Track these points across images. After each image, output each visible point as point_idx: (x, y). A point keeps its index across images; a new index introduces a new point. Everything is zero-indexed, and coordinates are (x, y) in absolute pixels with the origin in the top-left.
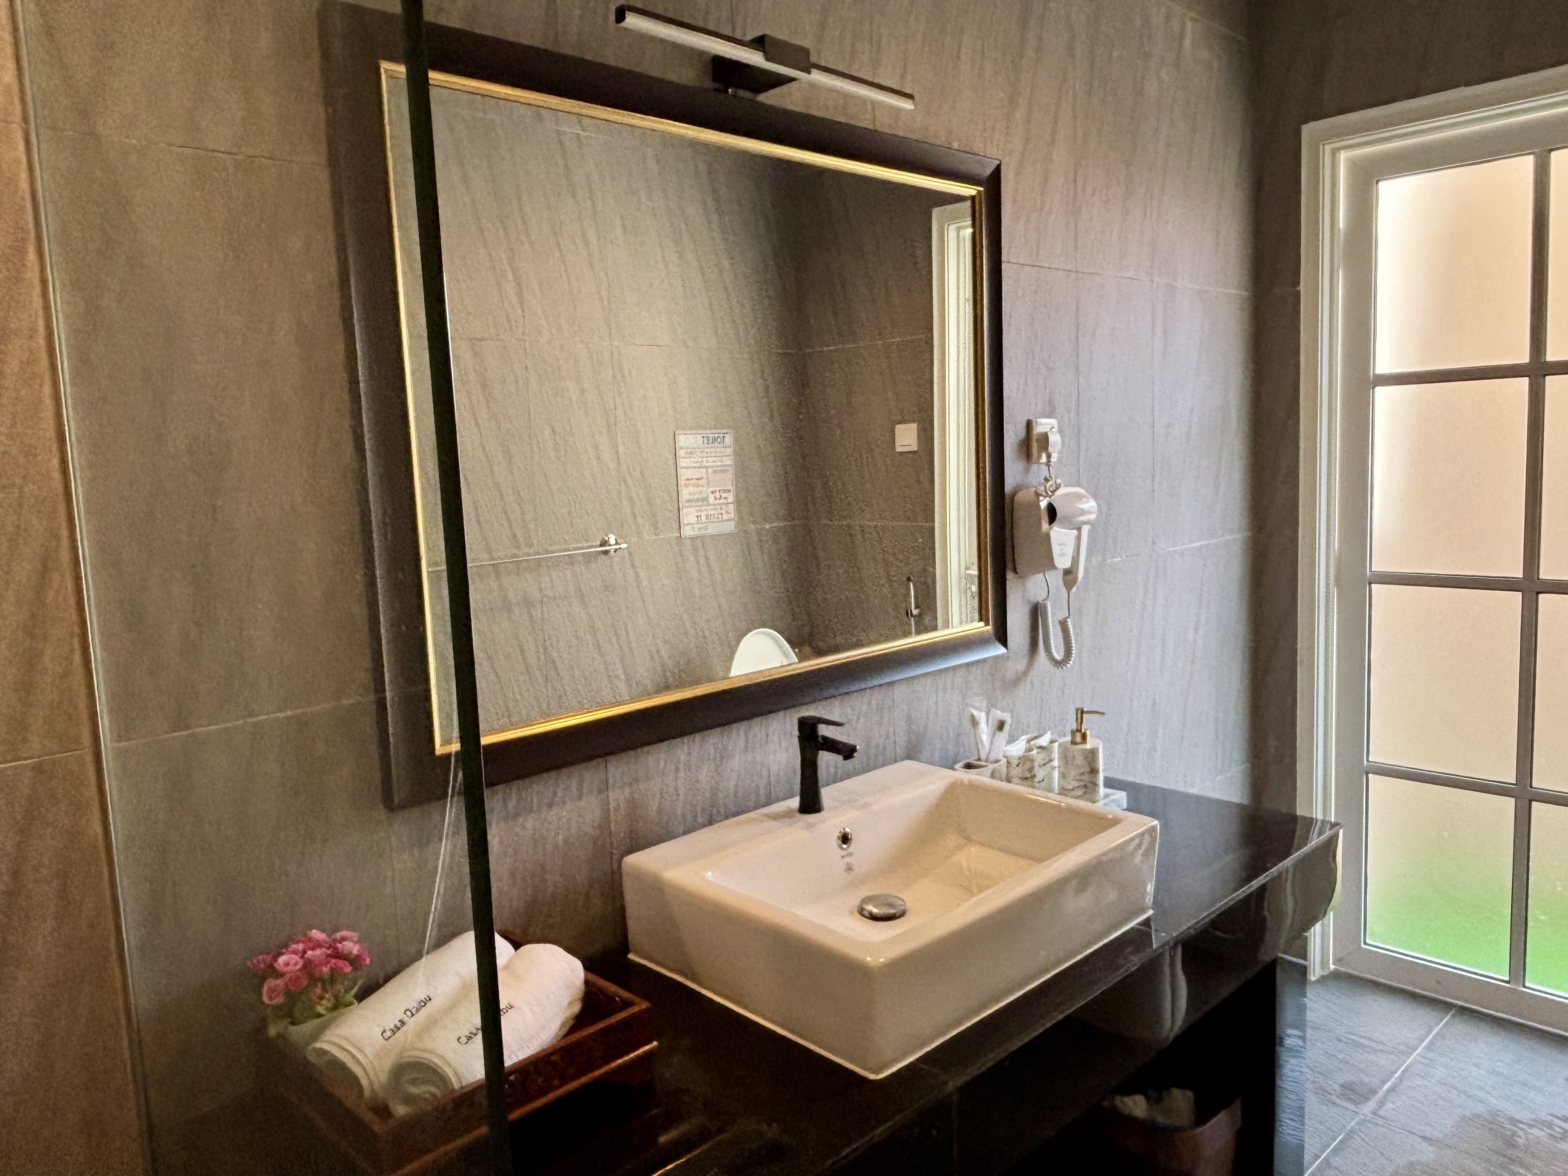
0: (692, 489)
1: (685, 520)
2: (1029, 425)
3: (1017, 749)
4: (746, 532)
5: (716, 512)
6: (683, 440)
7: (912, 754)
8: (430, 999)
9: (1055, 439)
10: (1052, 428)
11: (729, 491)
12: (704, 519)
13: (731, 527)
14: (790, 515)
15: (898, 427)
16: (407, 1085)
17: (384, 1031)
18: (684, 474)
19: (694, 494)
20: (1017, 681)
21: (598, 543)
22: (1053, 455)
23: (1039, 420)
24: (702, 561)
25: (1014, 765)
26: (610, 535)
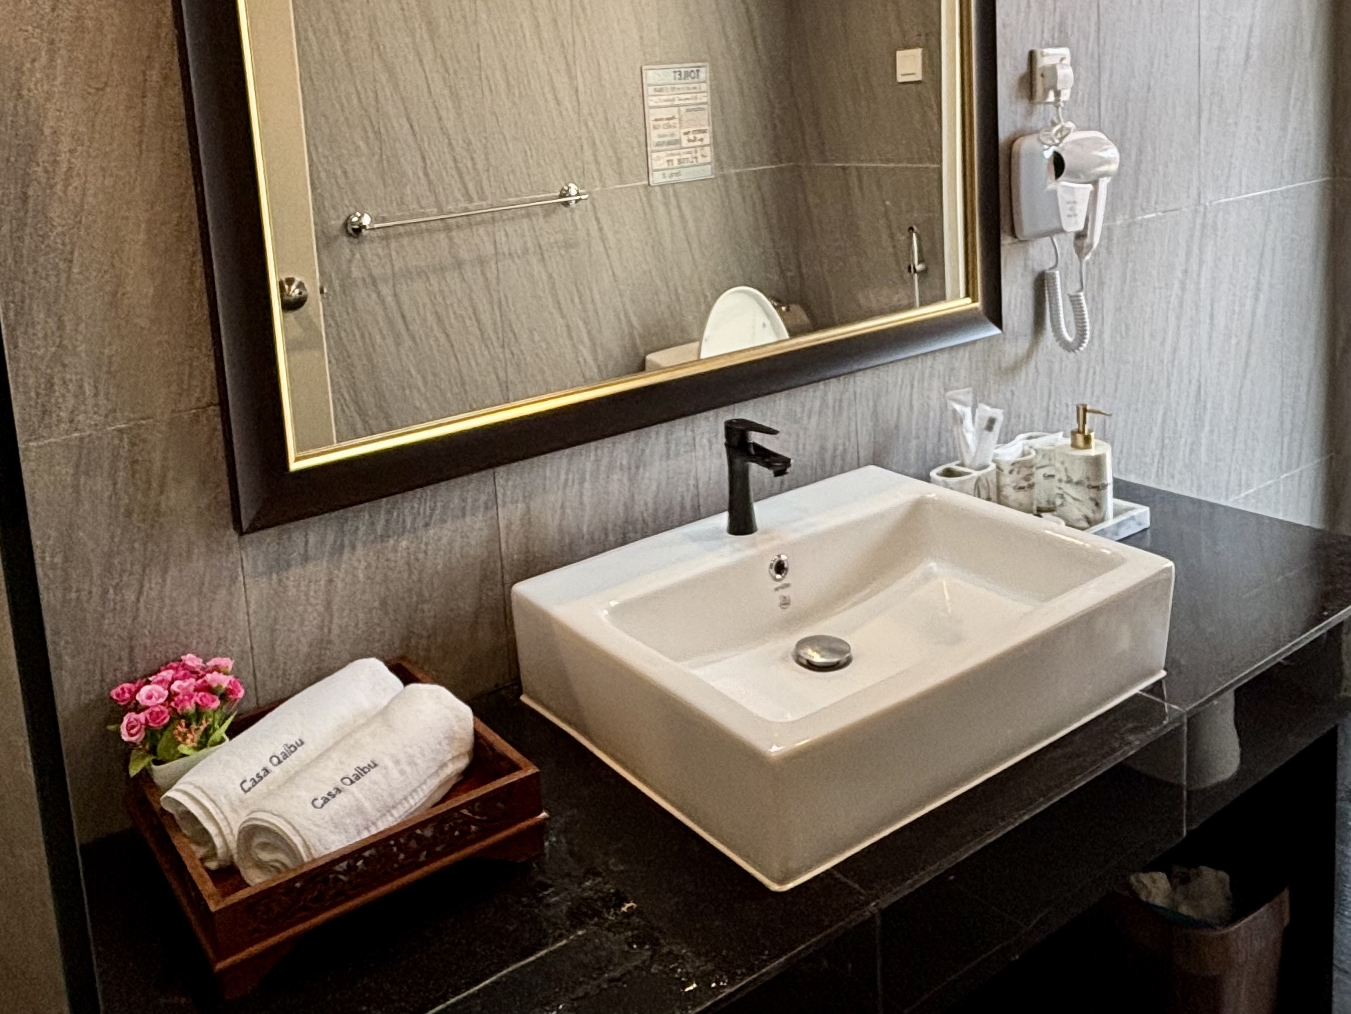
0: (662, 131)
1: (655, 164)
2: (1032, 56)
3: (1011, 452)
4: (725, 178)
5: (689, 156)
6: (652, 76)
7: (878, 459)
8: (302, 743)
9: (1065, 73)
10: (1062, 59)
11: (704, 131)
12: (676, 163)
13: (707, 172)
14: (777, 156)
15: (899, 54)
16: (258, 851)
17: (244, 781)
18: (652, 115)
19: (664, 136)
20: (1015, 368)
21: (558, 194)
22: (1063, 93)
23: (1046, 51)
24: (675, 212)
25: (1006, 472)
26: (571, 185)
